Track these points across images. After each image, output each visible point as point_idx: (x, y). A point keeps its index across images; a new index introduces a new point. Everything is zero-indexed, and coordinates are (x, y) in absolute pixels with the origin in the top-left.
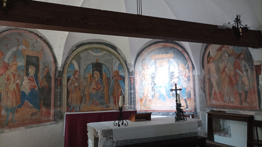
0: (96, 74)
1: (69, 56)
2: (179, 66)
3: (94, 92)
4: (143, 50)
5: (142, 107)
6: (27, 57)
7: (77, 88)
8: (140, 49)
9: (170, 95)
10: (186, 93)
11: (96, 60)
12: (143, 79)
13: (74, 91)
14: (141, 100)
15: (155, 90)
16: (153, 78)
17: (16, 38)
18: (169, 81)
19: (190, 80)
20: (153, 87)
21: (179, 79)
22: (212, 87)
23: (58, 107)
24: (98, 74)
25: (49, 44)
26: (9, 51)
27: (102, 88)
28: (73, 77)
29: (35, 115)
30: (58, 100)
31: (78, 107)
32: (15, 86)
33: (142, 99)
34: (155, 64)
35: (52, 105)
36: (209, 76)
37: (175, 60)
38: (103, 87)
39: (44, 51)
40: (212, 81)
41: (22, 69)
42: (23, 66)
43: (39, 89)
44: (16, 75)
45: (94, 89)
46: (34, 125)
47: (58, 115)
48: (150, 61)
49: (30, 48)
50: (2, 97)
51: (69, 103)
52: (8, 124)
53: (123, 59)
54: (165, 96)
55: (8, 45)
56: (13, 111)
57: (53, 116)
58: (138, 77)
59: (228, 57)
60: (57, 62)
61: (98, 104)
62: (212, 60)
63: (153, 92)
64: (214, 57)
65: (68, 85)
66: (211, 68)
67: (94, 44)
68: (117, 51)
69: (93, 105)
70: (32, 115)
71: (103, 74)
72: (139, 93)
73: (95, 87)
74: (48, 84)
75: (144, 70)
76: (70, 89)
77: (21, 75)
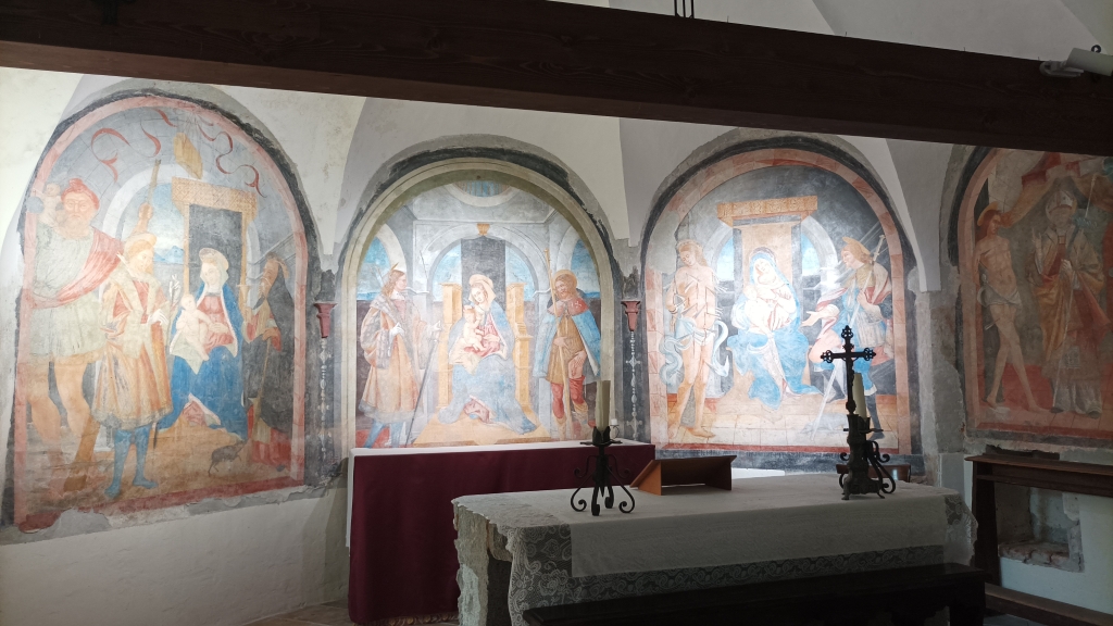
0: (476, 285)
1: (364, 208)
2: (843, 252)
3: (470, 363)
4: (681, 181)
5: (675, 430)
6: (192, 214)
7: (401, 346)
8: (667, 179)
9: (799, 378)
10: (873, 373)
11: (479, 224)
12: (682, 308)
13: (388, 357)
14: (672, 399)
15: (735, 355)
16: (726, 304)
17: (146, 133)
18: (798, 318)
19: (891, 313)
20: (724, 344)
21: (841, 308)
22: (998, 346)
23: (323, 424)
24: (489, 285)
25: (282, 158)
26: (120, 186)
27: (505, 349)
28: (383, 300)
29: (230, 458)
30: (323, 395)
31: (404, 425)
32: (148, 333)
33: (675, 396)
34: (736, 242)
35: (296, 417)
36: (983, 294)
37: (824, 226)
38: (509, 344)
39: (262, 189)
40: (995, 317)
41: (175, 264)
42: (179, 253)
43: (243, 348)
44: (150, 289)
45: (470, 348)
46: (225, 501)
47: (321, 459)
48: (714, 232)
49: (205, 173)
50: (96, 381)
51: (367, 409)
52: (121, 493)
53: (595, 222)
54: (779, 383)
55: (114, 160)
56: (142, 439)
57: (301, 465)
58: (658, 299)
59: (1074, 210)
60: (315, 237)
61: (488, 416)
62: (996, 221)
63: (723, 364)
64: (1007, 209)
65: (363, 331)
66: (992, 260)
67: (470, 159)
68: (565, 186)
69: (468, 419)
70: (217, 457)
71: (507, 284)
72: (661, 371)
73: (475, 342)
74: (279, 328)
75: (684, 271)
76: (369, 352)
77: (171, 290)
